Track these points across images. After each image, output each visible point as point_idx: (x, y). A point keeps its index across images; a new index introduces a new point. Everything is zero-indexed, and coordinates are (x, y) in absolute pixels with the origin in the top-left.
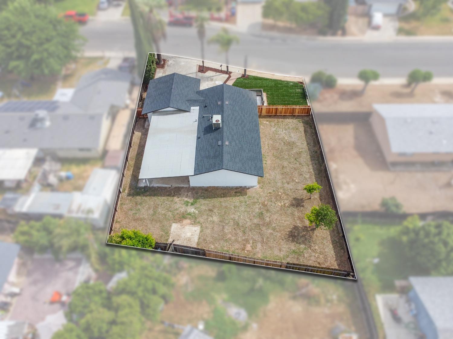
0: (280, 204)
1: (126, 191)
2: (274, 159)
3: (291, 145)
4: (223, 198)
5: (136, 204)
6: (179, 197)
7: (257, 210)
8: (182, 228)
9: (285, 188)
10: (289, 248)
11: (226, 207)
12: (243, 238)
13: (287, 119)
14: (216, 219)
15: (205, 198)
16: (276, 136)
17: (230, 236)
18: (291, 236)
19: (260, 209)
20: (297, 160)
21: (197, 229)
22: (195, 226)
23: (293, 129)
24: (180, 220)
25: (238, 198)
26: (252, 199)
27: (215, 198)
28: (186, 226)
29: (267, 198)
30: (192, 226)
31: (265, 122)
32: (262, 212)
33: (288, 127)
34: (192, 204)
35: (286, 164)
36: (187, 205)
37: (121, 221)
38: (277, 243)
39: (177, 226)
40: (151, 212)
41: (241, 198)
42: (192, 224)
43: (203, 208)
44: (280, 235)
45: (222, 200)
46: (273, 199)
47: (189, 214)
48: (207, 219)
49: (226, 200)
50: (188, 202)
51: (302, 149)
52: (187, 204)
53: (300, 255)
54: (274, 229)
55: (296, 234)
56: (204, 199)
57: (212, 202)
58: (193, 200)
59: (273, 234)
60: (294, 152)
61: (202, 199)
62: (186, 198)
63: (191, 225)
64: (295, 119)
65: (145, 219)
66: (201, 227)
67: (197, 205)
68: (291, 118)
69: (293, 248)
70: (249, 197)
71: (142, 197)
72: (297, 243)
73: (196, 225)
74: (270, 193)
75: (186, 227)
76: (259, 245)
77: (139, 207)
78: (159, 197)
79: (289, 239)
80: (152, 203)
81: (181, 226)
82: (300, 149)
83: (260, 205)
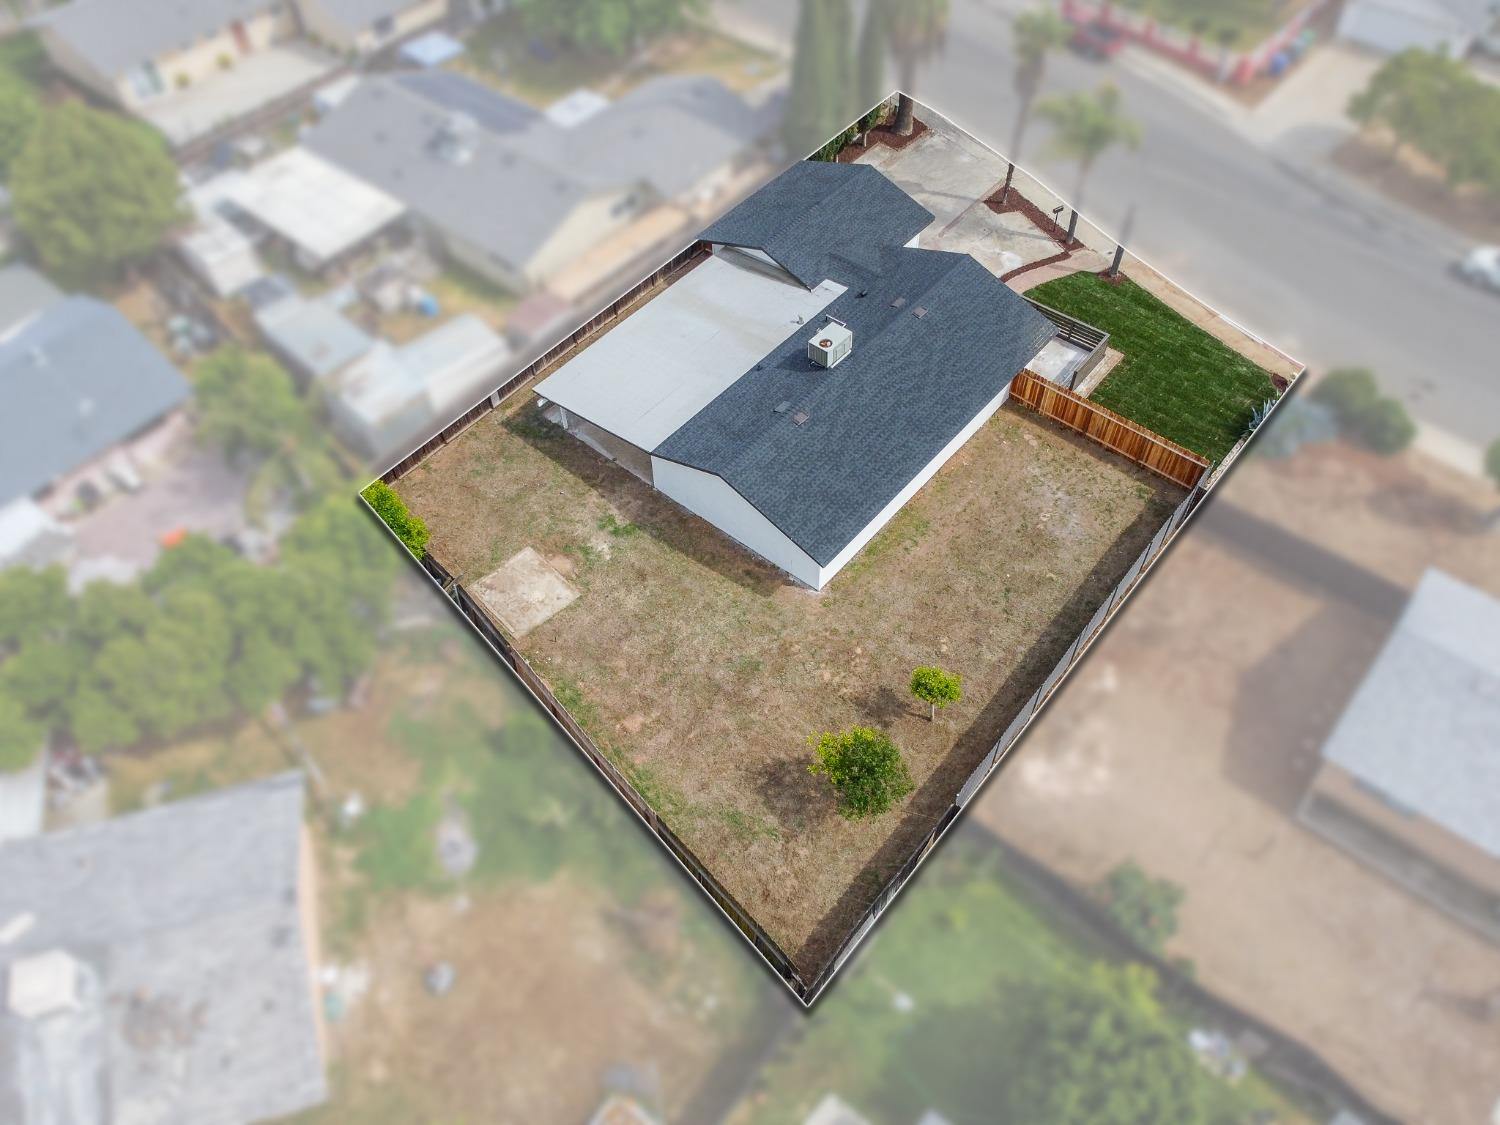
0: (827, 676)
1: (509, 412)
2: (945, 551)
3: (1038, 541)
4: (700, 565)
5: (501, 453)
6: (603, 497)
7: (754, 651)
8: (537, 571)
9: (890, 646)
10: (732, 799)
11: (685, 592)
12: (648, 692)
13: (1109, 466)
14: (632, 602)
15: (659, 536)
16: (1024, 495)
17: (622, 664)
18: (771, 774)
19: (763, 652)
20: (1011, 595)
21: (566, 595)
22: (569, 587)
23: (1098, 502)
24: (551, 552)
25: (741, 589)
26: (770, 617)
27: (682, 550)
28: (551, 572)
29: (811, 638)
30: (563, 582)
31: (1026, 437)
32: (758, 663)
33: (1086, 490)
34: (616, 533)
35: (963, 584)
36: (602, 528)
37: (435, 470)
38: (715, 763)
39: (532, 560)
40: (512, 490)
41: (746, 595)
42: (568, 577)
43: (633, 557)
44: (743, 750)
45: (695, 567)
46: (824, 654)
47: (586, 551)
48: (614, 588)
49: (704, 573)
50: (611, 520)
51: (1060, 573)
52: (605, 522)
53: (740, 837)
54: (744, 727)
55: (788, 779)
56: (655, 537)
57: (668, 557)
58: (628, 522)
59: (728, 735)
60: (1027, 567)
61: (651, 534)
62: (619, 508)
63: (563, 579)
64: (1138, 480)
65: (484, 499)
66: (580, 598)
67: (624, 542)
68: (1125, 468)
69: (742, 807)
70: (770, 606)
71: (528, 446)
72: (767, 802)
73: (573, 587)
74: (835, 632)
75: (547, 574)
76: (666, 737)
77: (500, 464)
78: (561, 470)
79: (756, 780)
80: (534, 472)
81: (541, 564)
82: (1051, 571)
83: (775, 645)
